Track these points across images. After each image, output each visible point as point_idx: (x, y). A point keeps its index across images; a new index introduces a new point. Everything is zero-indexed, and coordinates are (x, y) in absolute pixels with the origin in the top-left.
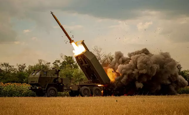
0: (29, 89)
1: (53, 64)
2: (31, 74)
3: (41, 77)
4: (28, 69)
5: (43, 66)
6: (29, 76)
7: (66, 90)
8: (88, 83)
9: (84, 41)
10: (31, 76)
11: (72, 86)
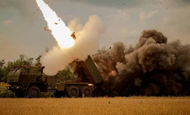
0: (8, 88)
1: (36, 59)
2: (11, 71)
3: (22, 75)
4: (7, 66)
5: (25, 63)
6: (7, 74)
7: (50, 90)
8: (77, 82)
9: (74, 33)
10: (10, 74)
11: (57, 86)
